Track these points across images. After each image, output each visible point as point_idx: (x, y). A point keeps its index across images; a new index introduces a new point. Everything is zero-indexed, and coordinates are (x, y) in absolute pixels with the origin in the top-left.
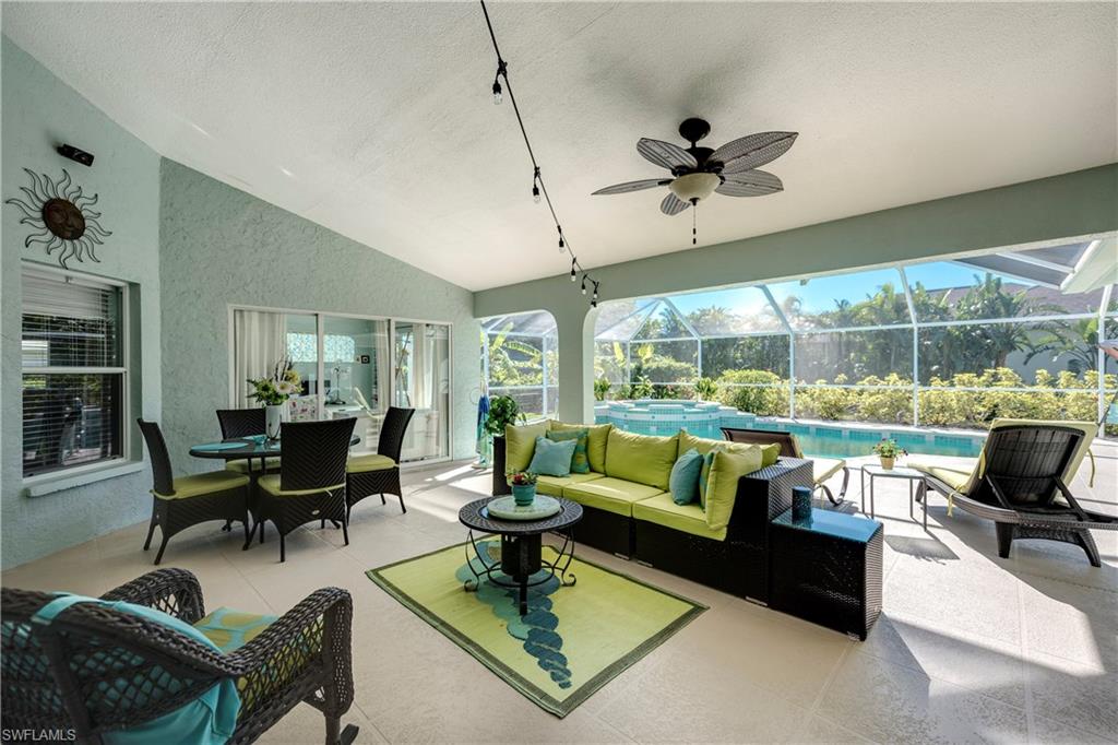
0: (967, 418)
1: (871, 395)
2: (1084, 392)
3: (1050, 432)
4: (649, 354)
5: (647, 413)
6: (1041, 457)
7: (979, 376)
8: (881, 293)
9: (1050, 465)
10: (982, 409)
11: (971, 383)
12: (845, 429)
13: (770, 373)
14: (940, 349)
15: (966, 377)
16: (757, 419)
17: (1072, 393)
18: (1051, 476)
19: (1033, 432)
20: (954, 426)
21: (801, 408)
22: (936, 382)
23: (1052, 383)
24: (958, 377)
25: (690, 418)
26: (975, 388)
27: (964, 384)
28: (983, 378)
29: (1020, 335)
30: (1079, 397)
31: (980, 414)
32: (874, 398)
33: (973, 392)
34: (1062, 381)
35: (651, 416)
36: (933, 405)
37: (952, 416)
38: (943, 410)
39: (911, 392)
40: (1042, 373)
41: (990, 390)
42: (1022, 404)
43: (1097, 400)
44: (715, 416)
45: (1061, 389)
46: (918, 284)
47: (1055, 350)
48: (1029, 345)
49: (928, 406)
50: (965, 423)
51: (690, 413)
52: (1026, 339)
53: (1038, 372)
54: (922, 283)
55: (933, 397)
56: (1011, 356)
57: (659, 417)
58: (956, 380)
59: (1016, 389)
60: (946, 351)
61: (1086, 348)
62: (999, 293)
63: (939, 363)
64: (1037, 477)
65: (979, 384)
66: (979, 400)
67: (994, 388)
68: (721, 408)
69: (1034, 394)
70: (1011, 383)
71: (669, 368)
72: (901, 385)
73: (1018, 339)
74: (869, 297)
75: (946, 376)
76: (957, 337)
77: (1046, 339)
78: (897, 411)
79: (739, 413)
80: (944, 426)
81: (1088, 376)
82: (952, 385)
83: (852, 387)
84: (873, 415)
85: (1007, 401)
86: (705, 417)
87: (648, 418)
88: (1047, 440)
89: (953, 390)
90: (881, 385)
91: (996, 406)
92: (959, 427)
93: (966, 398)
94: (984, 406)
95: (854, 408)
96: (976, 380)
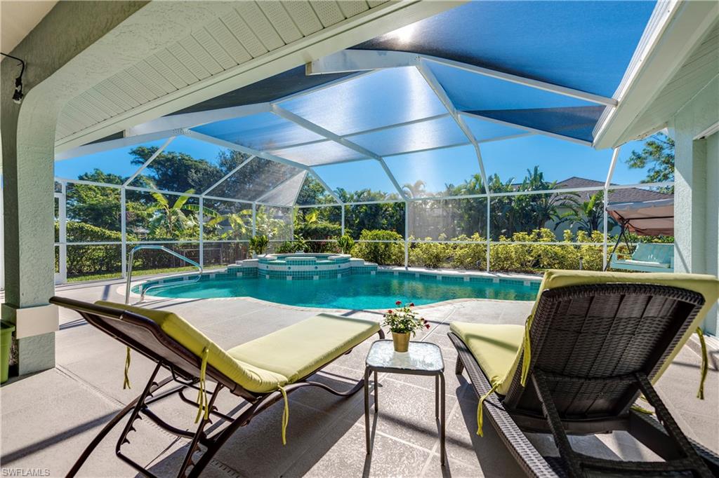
0: (522, 265)
1: (461, 248)
2: (592, 244)
3: (642, 297)
4: (314, 219)
5: (285, 264)
6: (622, 345)
7: (529, 235)
8: (474, 180)
9: (633, 354)
10: (531, 258)
11: (524, 239)
12: (439, 275)
13: (395, 233)
14: (508, 219)
15: (520, 235)
16: (379, 268)
17: (585, 246)
18: (633, 373)
19: (614, 297)
20: (512, 271)
21: (414, 259)
22: (503, 239)
23: (573, 239)
24: (516, 235)
25: (321, 268)
26: (527, 243)
27: (520, 240)
28: (532, 236)
29: (552, 210)
30: (591, 248)
31: (529, 262)
32: (463, 250)
33: (525, 246)
34: (579, 238)
35: (287, 266)
36: (500, 255)
37: (512, 264)
38: (506, 259)
39: (486, 246)
40: (567, 232)
41: (535, 244)
42: (556, 254)
43: (601, 251)
44: (344, 266)
45: (578, 243)
46: (495, 175)
47: (571, 221)
48: (558, 216)
49: (497, 258)
50: (520, 268)
51: (320, 264)
52: (555, 212)
53: (565, 231)
54: (498, 175)
55: (500, 250)
56: (548, 223)
57: (295, 268)
58: (514, 237)
59: (552, 243)
60: (511, 220)
61: (587, 220)
62: (541, 182)
63: (507, 228)
64: (611, 377)
65: (529, 240)
66: (529, 252)
67: (538, 243)
68: (351, 259)
69: (563, 247)
70: (549, 239)
71: (324, 229)
72: (480, 241)
73: (551, 212)
74: (466, 182)
75: (509, 236)
76: (518, 211)
77: (567, 213)
78: (476, 261)
79: (366, 264)
80: (507, 271)
81: (595, 234)
82: (513, 241)
83: (448, 242)
84: (461, 264)
85: (546, 252)
86: (335, 267)
87: (285, 268)
88: (636, 313)
89: (514, 244)
90: (468, 241)
91: (539, 256)
92: (516, 272)
93: (521, 250)
94: (532, 256)
95: (449, 259)
96: (527, 237)
